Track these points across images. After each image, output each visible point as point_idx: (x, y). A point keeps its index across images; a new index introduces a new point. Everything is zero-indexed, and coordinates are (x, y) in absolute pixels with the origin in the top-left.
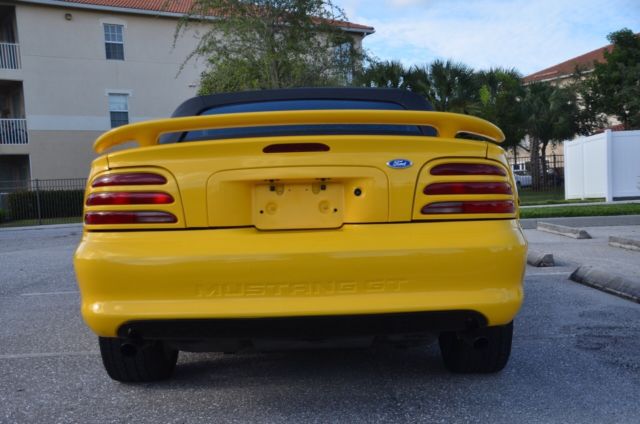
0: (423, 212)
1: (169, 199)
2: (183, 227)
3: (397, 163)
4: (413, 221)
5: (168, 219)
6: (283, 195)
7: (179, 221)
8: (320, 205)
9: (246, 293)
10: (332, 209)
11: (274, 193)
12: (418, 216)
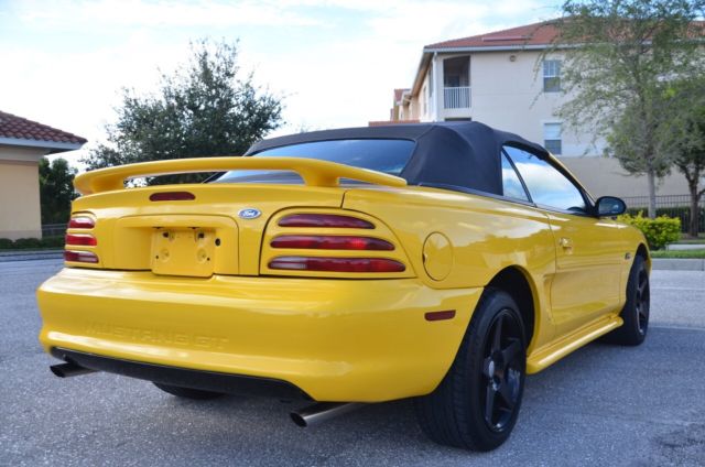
0: (270, 266)
3: (246, 213)
4: (260, 276)
8: (199, 254)
10: (207, 258)
11: (165, 239)
12: (265, 270)
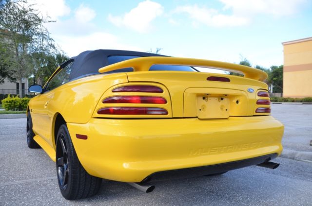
0: (256, 112)
1: (165, 102)
2: (171, 117)
5: (164, 113)
6: (208, 102)
7: (169, 114)
8: (221, 107)
9: (211, 152)
10: (225, 109)
11: (204, 100)
